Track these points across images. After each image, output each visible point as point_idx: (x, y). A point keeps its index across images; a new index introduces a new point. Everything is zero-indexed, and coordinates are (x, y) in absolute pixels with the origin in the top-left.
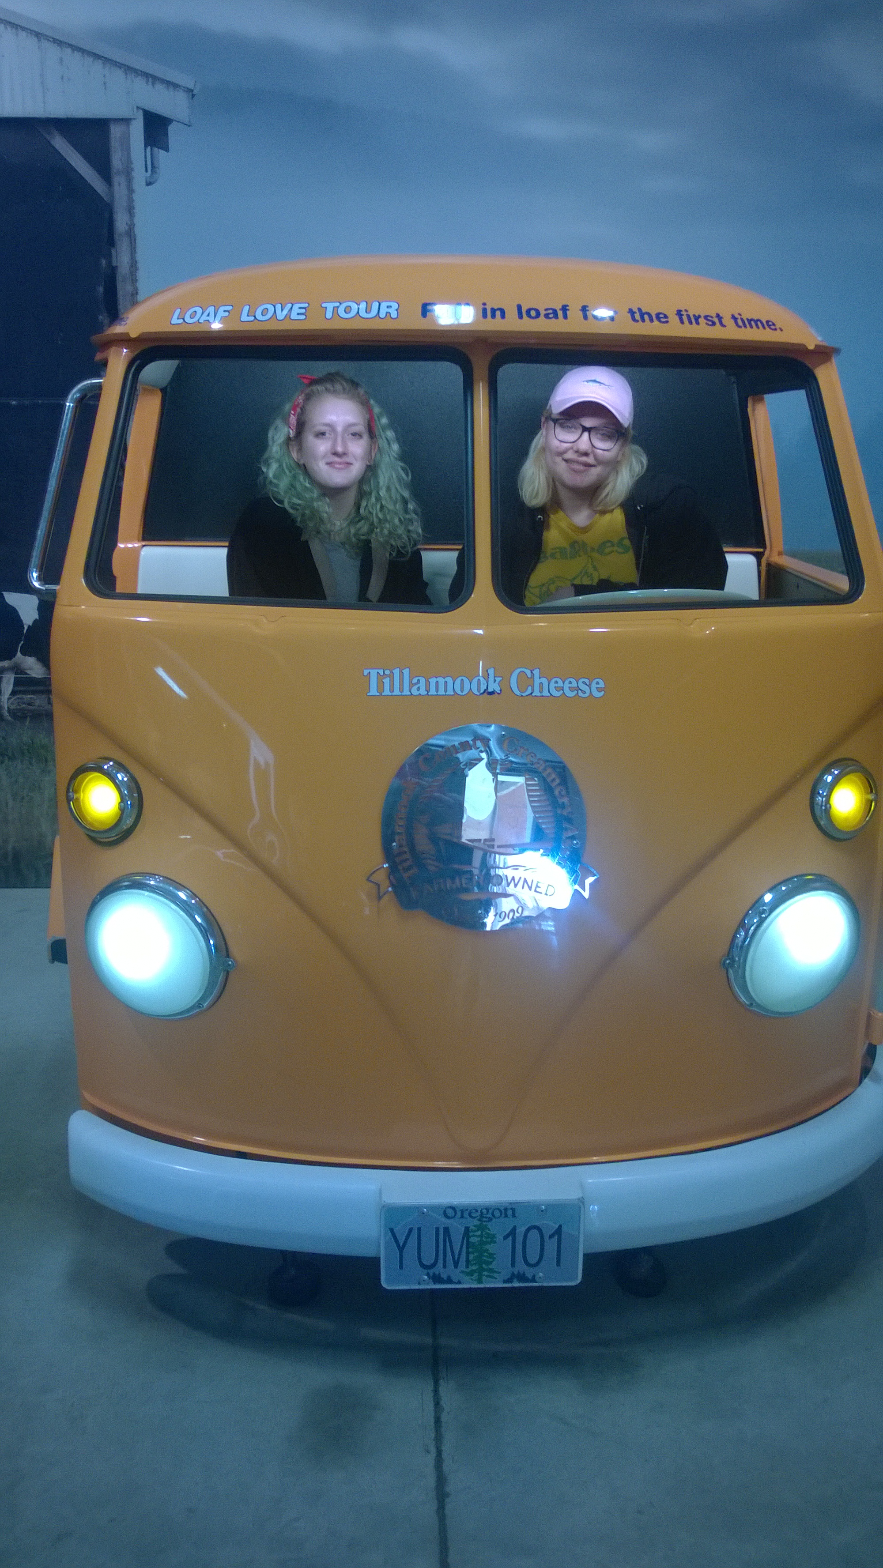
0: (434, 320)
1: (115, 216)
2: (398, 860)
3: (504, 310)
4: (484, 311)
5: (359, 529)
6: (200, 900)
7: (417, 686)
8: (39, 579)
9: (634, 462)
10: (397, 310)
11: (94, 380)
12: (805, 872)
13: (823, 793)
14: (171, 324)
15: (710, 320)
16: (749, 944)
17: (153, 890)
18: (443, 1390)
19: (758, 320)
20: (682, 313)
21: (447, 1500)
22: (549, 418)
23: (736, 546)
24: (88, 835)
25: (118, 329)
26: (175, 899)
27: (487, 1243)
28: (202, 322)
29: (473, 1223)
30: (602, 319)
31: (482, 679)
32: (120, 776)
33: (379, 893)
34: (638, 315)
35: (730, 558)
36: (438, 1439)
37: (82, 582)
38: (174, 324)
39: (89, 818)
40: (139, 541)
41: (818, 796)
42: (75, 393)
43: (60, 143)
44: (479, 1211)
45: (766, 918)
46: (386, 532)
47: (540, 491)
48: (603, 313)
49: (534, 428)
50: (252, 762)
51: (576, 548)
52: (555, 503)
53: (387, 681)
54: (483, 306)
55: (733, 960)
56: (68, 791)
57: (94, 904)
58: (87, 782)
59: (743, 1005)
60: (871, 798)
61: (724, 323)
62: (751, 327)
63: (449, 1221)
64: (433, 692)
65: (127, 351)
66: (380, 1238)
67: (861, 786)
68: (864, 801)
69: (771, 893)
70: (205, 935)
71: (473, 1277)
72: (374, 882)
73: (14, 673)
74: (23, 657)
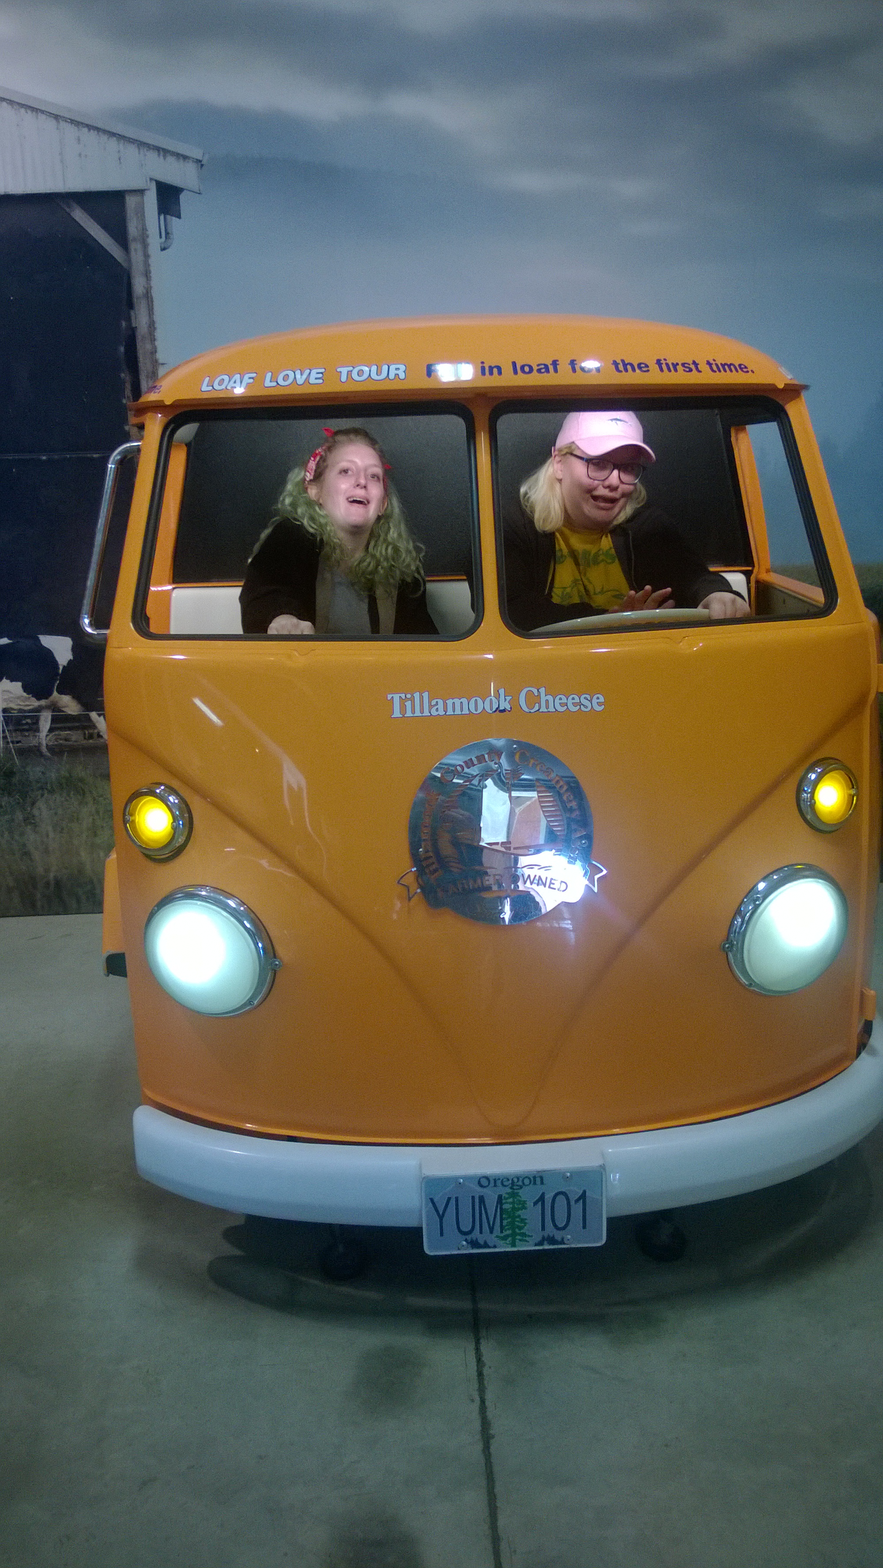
0: (437, 378)
1: (133, 282)
2: (424, 864)
3: (501, 367)
4: (483, 369)
6: (248, 907)
7: (436, 707)
8: (91, 624)
10: (404, 372)
11: (133, 443)
12: (795, 862)
13: (808, 790)
14: (201, 390)
15: (687, 367)
16: (746, 928)
17: (205, 899)
18: (484, 1348)
19: (731, 364)
20: (661, 362)
21: (492, 1441)
23: (726, 566)
24: (144, 854)
25: (153, 396)
26: (226, 907)
27: (519, 1209)
28: (229, 388)
29: (505, 1191)
30: (590, 371)
31: (493, 699)
32: (171, 799)
33: (409, 894)
34: (622, 366)
36: (482, 1390)
37: (131, 626)
38: (204, 391)
39: (144, 838)
40: (170, 584)
41: (804, 793)
42: (115, 456)
43: (79, 215)
44: (511, 1180)
45: (759, 905)
48: (590, 364)
50: (286, 784)
53: (408, 704)
54: (481, 365)
55: (732, 945)
56: (124, 814)
57: (151, 916)
58: (142, 805)
59: (743, 986)
60: (853, 793)
61: (700, 369)
62: (725, 371)
63: (485, 1190)
64: (450, 712)
65: (162, 416)
66: (421, 1207)
67: (843, 782)
68: (846, 796)
69: (764, 882)
70: (254, 938)
71: (508, 1242)
72: (403, 885)
73: (51, 711)
74: (59, 695)
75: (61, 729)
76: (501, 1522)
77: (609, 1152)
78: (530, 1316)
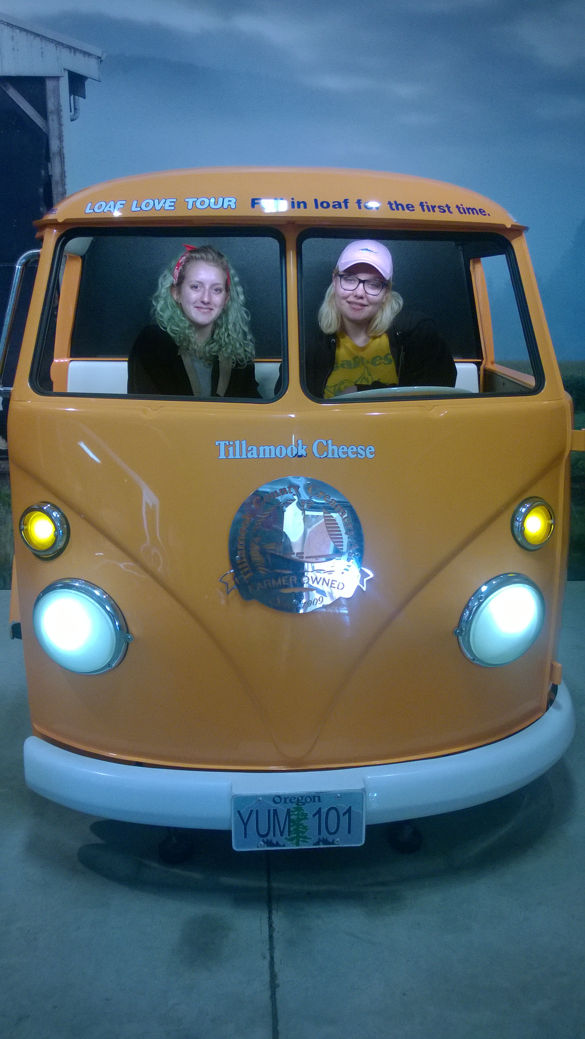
0: (262, 209)
1: (50, 142)
2: (240, 567)
3: (306, 203)
4: (293, 203)
5: (212, 348)
6: (108, 595)
7: (251, 452)
9: (394, 302)
10: (235, 203)
11: (34, 250)
12: (508, 572)
13: (519, 520)
14: (85, 212)
15: (442, 209)
16: (472, 618)
17: (78, 589)
18: (274, 918)
19: (474, 209)
20: (423, 204)
21: (277, 990)
22: (338, 274)
23: (463, 358)
24: (34, 554)
25: (50, 217)
26: (92, 596)
27: (301, 819)
28: (106, 211)
29: (292, 806)
30: (371, 208)
31: (294, 447)
32: (54, 514)
33: (228, 589)
34: (395, 206)
35: (458, 366)
36: (272, 948)
37: (28, 385)
38: (87, 213)
39: (34, 542)
40: (68, 357)
41: (516, 522)
42: (22, 260)
43: (12, 93)
44: (297, 798)
45: (483, 602)
46: (229, 351)
47: (332, 323)
48: (373, 204)
49: (328, 282)
50: (144, 503)
51: (357, 361)
52: (342, 331)
53: (231, 449)
54: (292, 201)
55: (462, 631)
56: (20, 525)
57: (39, 599)
58: (33, 518)
59: (469, 660)
60: (551, 523)
61: (451, 211)
62: (469, 213)
63: (277, 805)
64: (261, 456)
65: (56, 231)
66: (231, 817)
67: (544, 514)
68: (546, 524)
69: (486, 586)
70: (112, 619)
71: (294, 842)
72: (224, 582)
77: (368, 778)
78: (309, 893)
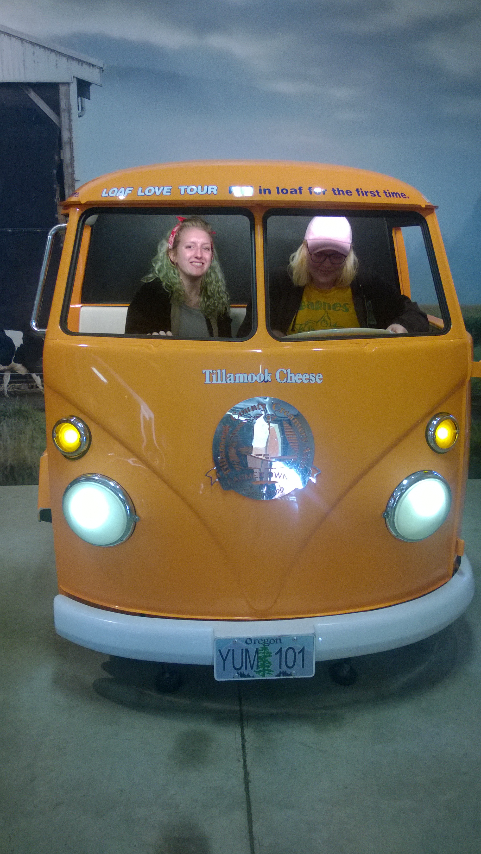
0: (233, 195)
1: (62, 133)
2: (221, 465)
3: (270, 190)
4: (260, 190)
6: (121, 486)
7: (229, 378)
8: (36, 326)
10: (216, 190)
11: (62, 224)
12: (423, 470)
13: (432, 430)
15: (373, 194)
16: (396, 505)
17: (97, 481)
18: (246, 732)
19: (397, 193)
20: (359, 190)
21: (249, 784)
24: (63, 455)
25: (74, 199)
26: (108, 486)
27: (267, 656)
28: (116, 196)
29: (260, 647)
30: (318, 194)
31: (262, 374)
32: (80, 425)
33: (212, 482)
34: (337, 192)
36: (244, 755)
37: (59, 327)
38: (103, 197)
39: (64, 447)
40: (79, 304)
41: (430, 431)
42: (52, 231)
43: (33, 96)
44: (263, 640)
45: (404, 492)
48: (319, 190)
50: (142, 416)
53: (214, 376)
54: (259, 188)
55: (388, 514)
56: (53, 433)
57: (67, 490)
58: (63, 428)
59: (394, 537)
60: (456, 432)
61: (380, 195)
62: (394, 197)
63: (248, 646)
64: (237, 381)
65: (79, 210)
66: (214, 655)
67: (451, 426)
68: (452, 433)
69: (406, 480)
70: (124, 504)
71: (260, 674)
72: (209, 477)
73: (10, 372)
74: (15, 364)
75: (16, 382)
76: (255, 829)
77: (318, 626)
78: (271, 715)
